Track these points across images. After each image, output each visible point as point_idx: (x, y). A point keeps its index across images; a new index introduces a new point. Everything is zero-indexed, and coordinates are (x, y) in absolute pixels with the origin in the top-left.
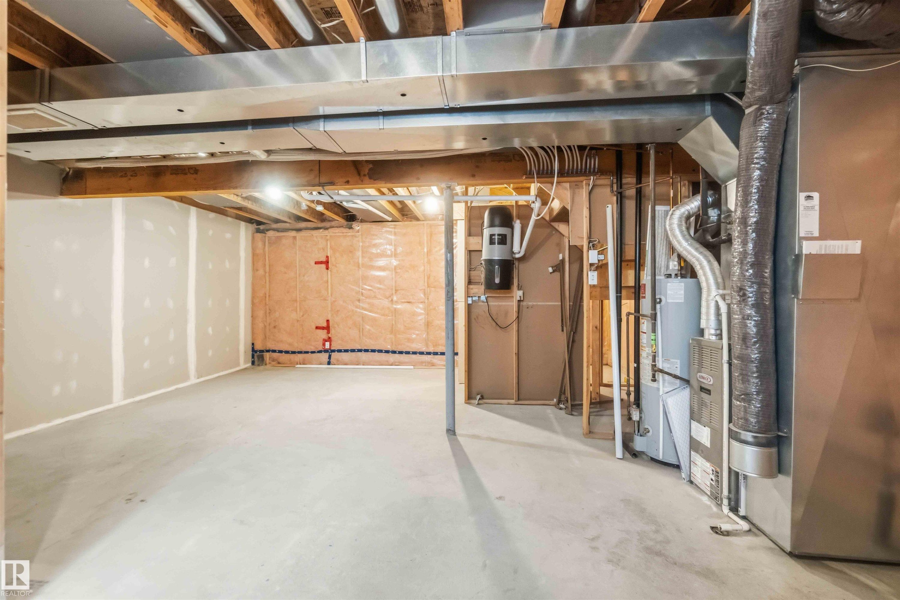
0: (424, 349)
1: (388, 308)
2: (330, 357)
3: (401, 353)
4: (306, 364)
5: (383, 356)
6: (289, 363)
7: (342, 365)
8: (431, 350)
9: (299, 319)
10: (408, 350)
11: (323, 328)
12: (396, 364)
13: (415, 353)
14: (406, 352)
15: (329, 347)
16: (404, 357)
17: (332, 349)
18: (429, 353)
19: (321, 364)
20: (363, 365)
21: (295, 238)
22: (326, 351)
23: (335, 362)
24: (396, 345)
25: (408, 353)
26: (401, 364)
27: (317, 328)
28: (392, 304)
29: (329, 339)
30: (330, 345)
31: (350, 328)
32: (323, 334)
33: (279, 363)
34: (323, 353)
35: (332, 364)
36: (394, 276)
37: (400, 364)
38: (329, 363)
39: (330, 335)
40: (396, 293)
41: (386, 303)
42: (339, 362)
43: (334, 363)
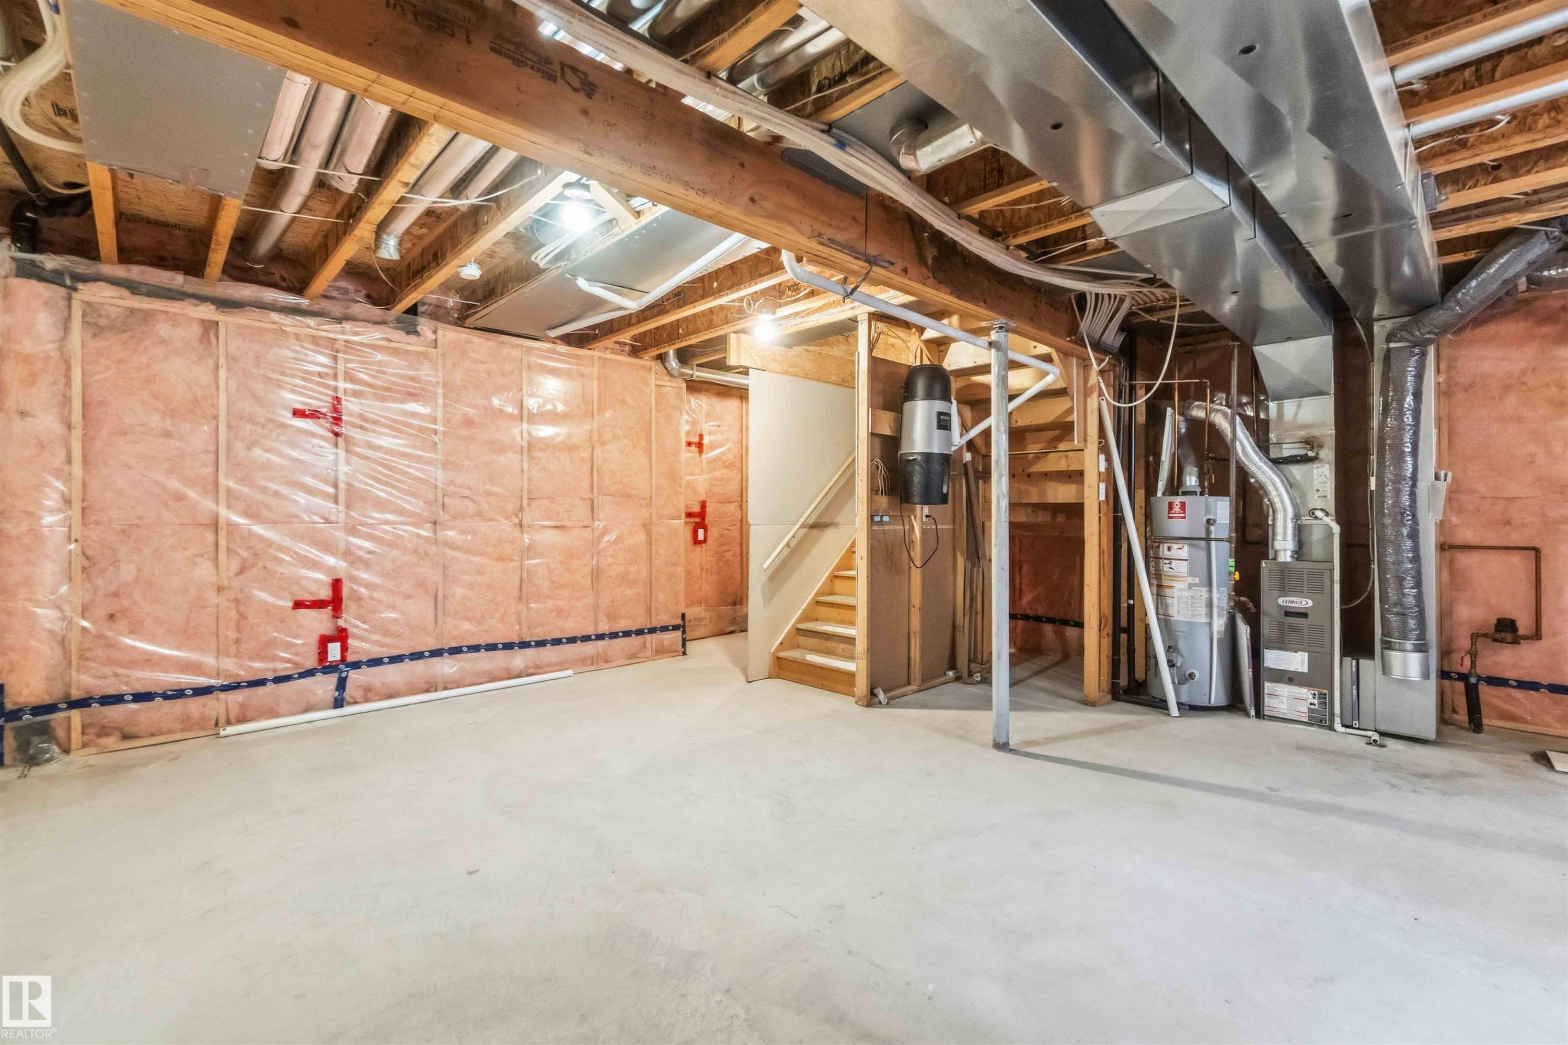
0: (590, 630)
1: (513, 542)
2: (341, 685)
3: (541, 644)
4: (252, 720)
5: (499, 659)
6: (179, 726)
7: (380, 700)
8: (604, 628)
9: (226, 583)
10: (557, 635)
11: (318, 604)
12: (530, 671)
13: (572, 640)
14: (552, 640)
15: (338, 657)
16: (549, 654)
17: (350, 658)
18: (600, 637)
19: (307, 710)
20: (446, 688)
21: (210, 327)
22: (329, 669)
23: (358, 694)
24: (529, 627)
25: (557, 642)
26: (540, 671)
27: (299, 605)
28: (522, 532)
29: (341, 636)
30: (344, 649)
31: (409, 597)
32: (320, 622)
33: (126, 737)
34: (320, 677)
35: (349, 704)
36: (525, 467)
37: (538, 669)
38: (338, 703)
39: (341, 623)
40: (529, 505)
41: (507, 528)
42: (369, 694)
43: (354, 698)
